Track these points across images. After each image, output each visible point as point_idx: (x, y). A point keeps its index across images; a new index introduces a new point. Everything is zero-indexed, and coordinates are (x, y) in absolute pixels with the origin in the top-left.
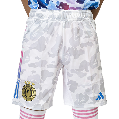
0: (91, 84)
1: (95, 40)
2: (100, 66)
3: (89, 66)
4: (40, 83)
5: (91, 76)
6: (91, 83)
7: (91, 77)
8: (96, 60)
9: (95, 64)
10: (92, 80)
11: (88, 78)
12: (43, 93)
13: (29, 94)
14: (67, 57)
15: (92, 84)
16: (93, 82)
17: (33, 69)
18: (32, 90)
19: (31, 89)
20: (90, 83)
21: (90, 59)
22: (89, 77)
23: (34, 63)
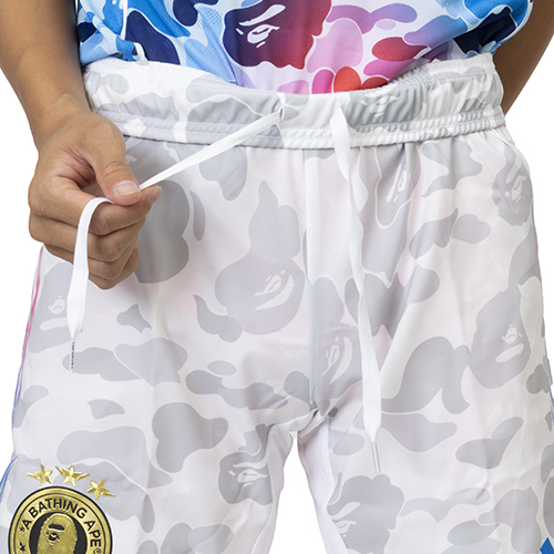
0: (484, 490)
1: (497, 200)
2: (539, 368)
3: (468, 369)
4: (149, 486)
5: (480, 437)
6: (487, 484)
7: (485, 441)
8: (513, 331)
9: (506, 356)
10: (491, 463)
11: (466, 454)
12: (159, 545)
13: (64, 549)
14: (342, 349)
15: (490, 490)
16: (499, 473)
17: (98, 387)
18: (85, 527)
19: (81, 521)
20: (480, 485)
21: (472, 327)
22: (468, 443)
23: (113, 350)
